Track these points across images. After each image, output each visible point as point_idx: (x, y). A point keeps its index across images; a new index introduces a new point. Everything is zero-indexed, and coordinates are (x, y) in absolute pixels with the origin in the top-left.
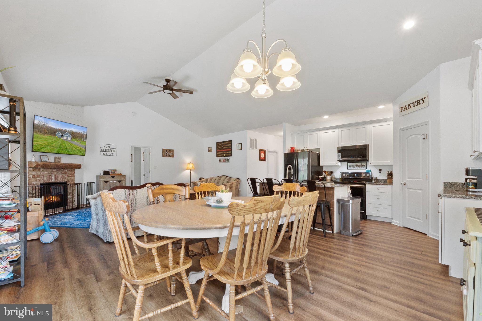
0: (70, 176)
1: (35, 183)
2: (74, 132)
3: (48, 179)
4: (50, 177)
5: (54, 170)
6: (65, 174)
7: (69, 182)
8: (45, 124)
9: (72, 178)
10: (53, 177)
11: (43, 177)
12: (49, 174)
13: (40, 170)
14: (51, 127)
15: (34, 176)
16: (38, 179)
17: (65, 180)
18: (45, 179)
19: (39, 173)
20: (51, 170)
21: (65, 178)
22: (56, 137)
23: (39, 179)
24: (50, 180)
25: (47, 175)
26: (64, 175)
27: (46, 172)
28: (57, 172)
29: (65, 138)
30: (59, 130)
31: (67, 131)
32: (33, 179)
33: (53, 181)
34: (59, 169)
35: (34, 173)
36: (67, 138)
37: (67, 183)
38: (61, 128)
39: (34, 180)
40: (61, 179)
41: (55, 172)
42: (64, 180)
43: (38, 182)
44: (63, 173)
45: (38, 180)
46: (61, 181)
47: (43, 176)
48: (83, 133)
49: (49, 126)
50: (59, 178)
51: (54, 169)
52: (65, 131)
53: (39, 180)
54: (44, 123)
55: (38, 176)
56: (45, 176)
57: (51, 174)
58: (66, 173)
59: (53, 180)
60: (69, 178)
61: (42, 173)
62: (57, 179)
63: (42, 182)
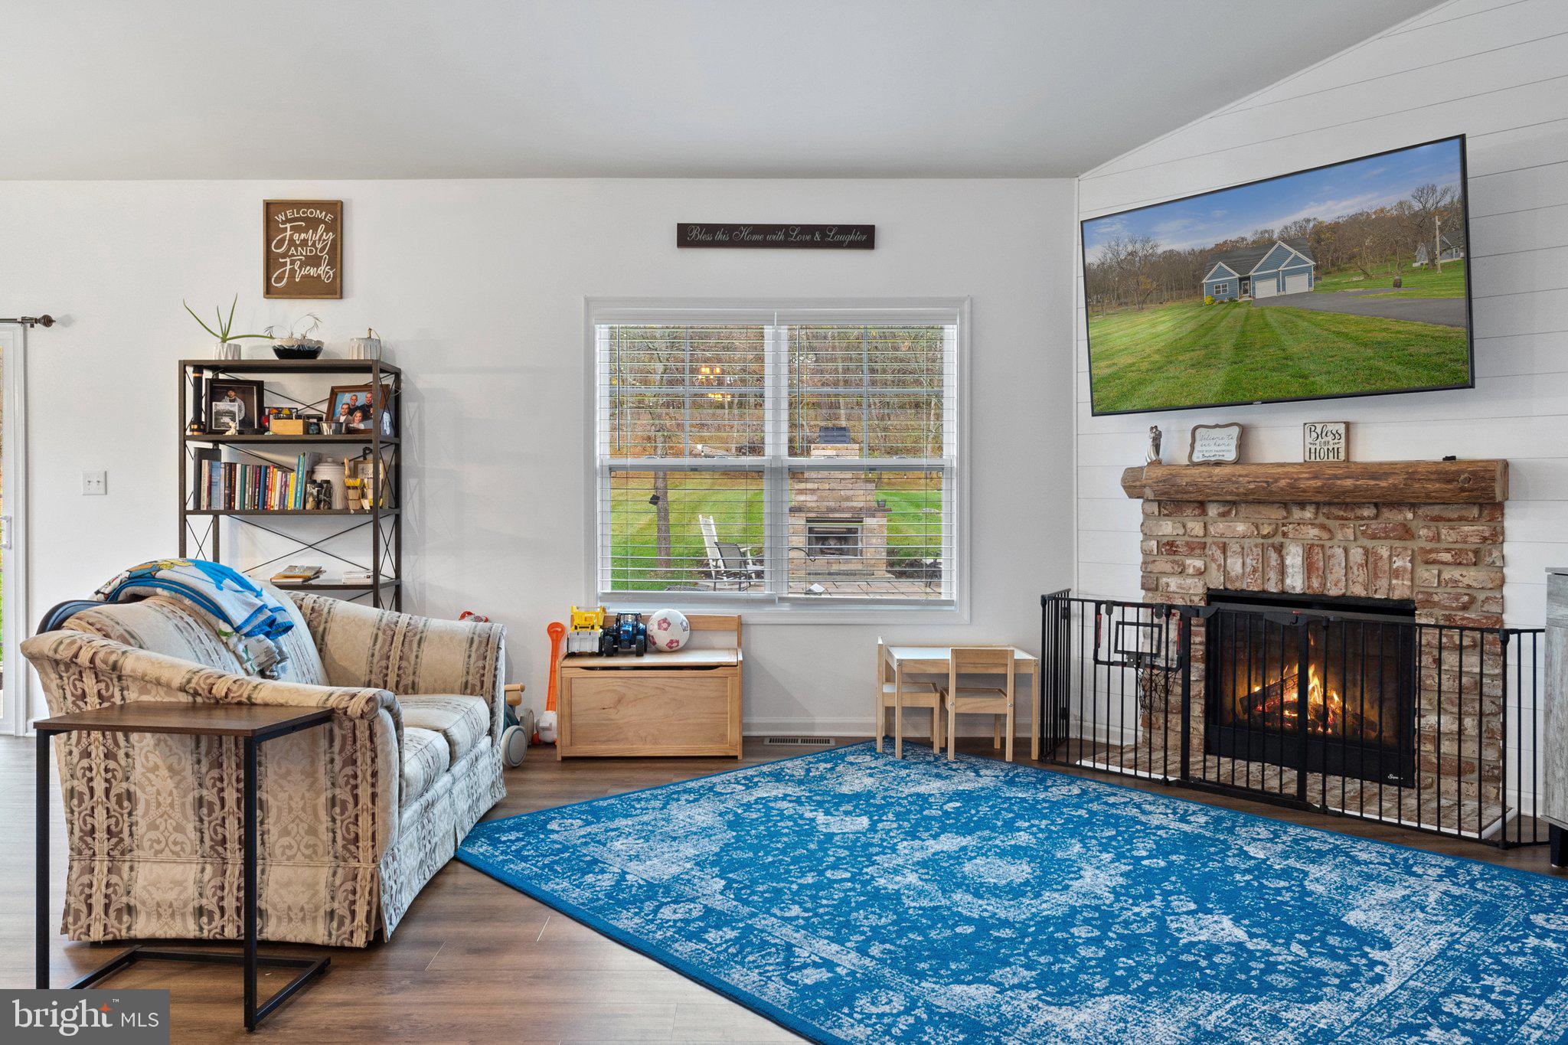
0: (1446, 557)
1: (1173, 583)
2: (1335, 227)
3: (1255, 570)
4: (1273, 556)
5: (1297, 514)
6: (1397, 544)
7: (1429, 603)
8: (1138, 246)
9: (1472, 576)
10: (1294, 558)
11: (1224, 552)
12: (1264, 537)
13: (1204, 513)
14: (1170, 255)
15: (1169, 547)
16: (1195, 563)
17: (1391, 588)
18: (1235, 565)
19: (1196, 527)
20: (1278, 514)
21: (1396, 574)
22: (1207, 300)
23: (1199, 563)
24: (1273, 575)
25: (1247, 542)
26: (1385, 553)
27: (1241, 528)
28: (1323, 527)
29: (1265, 289)
30: (1225, 253)
31: (1275, 236)
32: (1163, 565)
33: (1296, 583)
34: (1346, 505)
35: (1168, 528)
36: (1282, 286)
37: (1411, 613)
38: (1233, 236)
39: (1168, 568)
40: (1360, 575)
41: (1306, 525)
42: (1383, 583)
43: (1189, 581)
44: (1374, 537)
45: (1191, 571)
46: (1358, 591)
47: (1224, 549)
48: (1417, 206)
49: (1160, 251)
50: (1338, 572)
51: (1302, 505)
52: (1264, 244)
53: (1200, 573)
54: (1130, 248)
55: (1198, 547)
56: (1236, 548)
57: (1278, 539)
58: (1406, 533)
59: (1288, 581)
60: (1428, 575)
61: (1219, 528)
62: (1324, 577)
63: (1216, 582)
